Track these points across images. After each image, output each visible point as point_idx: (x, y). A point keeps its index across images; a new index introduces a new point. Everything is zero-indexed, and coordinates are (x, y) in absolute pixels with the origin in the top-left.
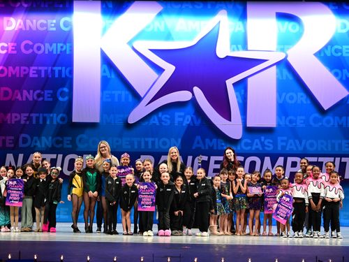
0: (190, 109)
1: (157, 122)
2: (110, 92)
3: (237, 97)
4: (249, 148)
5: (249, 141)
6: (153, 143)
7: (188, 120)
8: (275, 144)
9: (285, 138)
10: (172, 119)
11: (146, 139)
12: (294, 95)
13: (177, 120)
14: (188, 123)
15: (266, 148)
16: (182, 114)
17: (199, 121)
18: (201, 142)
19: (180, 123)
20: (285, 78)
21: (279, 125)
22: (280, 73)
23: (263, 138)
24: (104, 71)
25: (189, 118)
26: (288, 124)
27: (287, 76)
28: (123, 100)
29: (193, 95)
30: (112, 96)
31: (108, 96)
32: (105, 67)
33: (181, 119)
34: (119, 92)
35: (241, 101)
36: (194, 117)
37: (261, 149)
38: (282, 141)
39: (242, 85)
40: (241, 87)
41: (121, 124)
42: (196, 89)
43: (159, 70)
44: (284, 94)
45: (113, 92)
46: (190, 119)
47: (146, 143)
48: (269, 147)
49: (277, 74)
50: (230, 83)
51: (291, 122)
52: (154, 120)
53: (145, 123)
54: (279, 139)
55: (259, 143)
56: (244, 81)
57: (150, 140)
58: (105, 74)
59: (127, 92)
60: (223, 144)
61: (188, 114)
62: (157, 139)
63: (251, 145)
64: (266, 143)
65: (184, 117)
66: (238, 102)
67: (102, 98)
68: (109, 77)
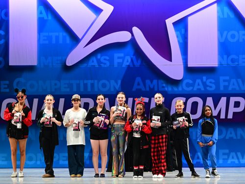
0: (129, 49)
1: (96, 64)
2: (46, 34)
3: (177, 37)
4: (191, 88)
5: (191, 82)
6: (92, 85)
7: (128, 62)
8: (217, 84)
9: (227, 78)
10: (111, 60)
11: (85, 82)
12: (236, 33)
13: (116, 61)
14: (128, 64)
15: (208, 88)
16: (122, 55)
17: (139, 61)
18: (141, 83)
19: (120, 64)
20: (226, 16)
21: (220, 64)
22: (221, 12)
23: (204, 78)
24: (41, 13)
25: (128, 58)
26: (230, 63)
27: (228, 13)
28: (61, 41)
29: (133, 35)
30: (49, 38)
31: (45, 38)
32: (42, 8)
33: (121, 61)
34: (57, 34)
35: (181, 41)
36: (134, 58)
37: (203, 89)
38: (224, 81)
39: (182, 25)
40: (181, 26)
41: (59, 66)
42: (136, 30)
43: (97, 10)
44: (225, 33)
45: (51, 34)
46: (130, 60)
47: (85, 85)
48: (211, 87)
49: (218, 12)
50: (169, 22)
51: (233, 61)
52: (93, 62)
53: (84, 65)
54: (222, 78)
55: (201, 83)
56: (184, 20)
57: (89, 82)
58: (41, 16)
59: (65, 34)
60: (164, 85)
61: (128, 55)
62: (96, 81)
63: (193, 85)
64: (208, 83)
65: (123, 58)
66: (179, 41)
67: (39, 40)
68: (46, 18)
